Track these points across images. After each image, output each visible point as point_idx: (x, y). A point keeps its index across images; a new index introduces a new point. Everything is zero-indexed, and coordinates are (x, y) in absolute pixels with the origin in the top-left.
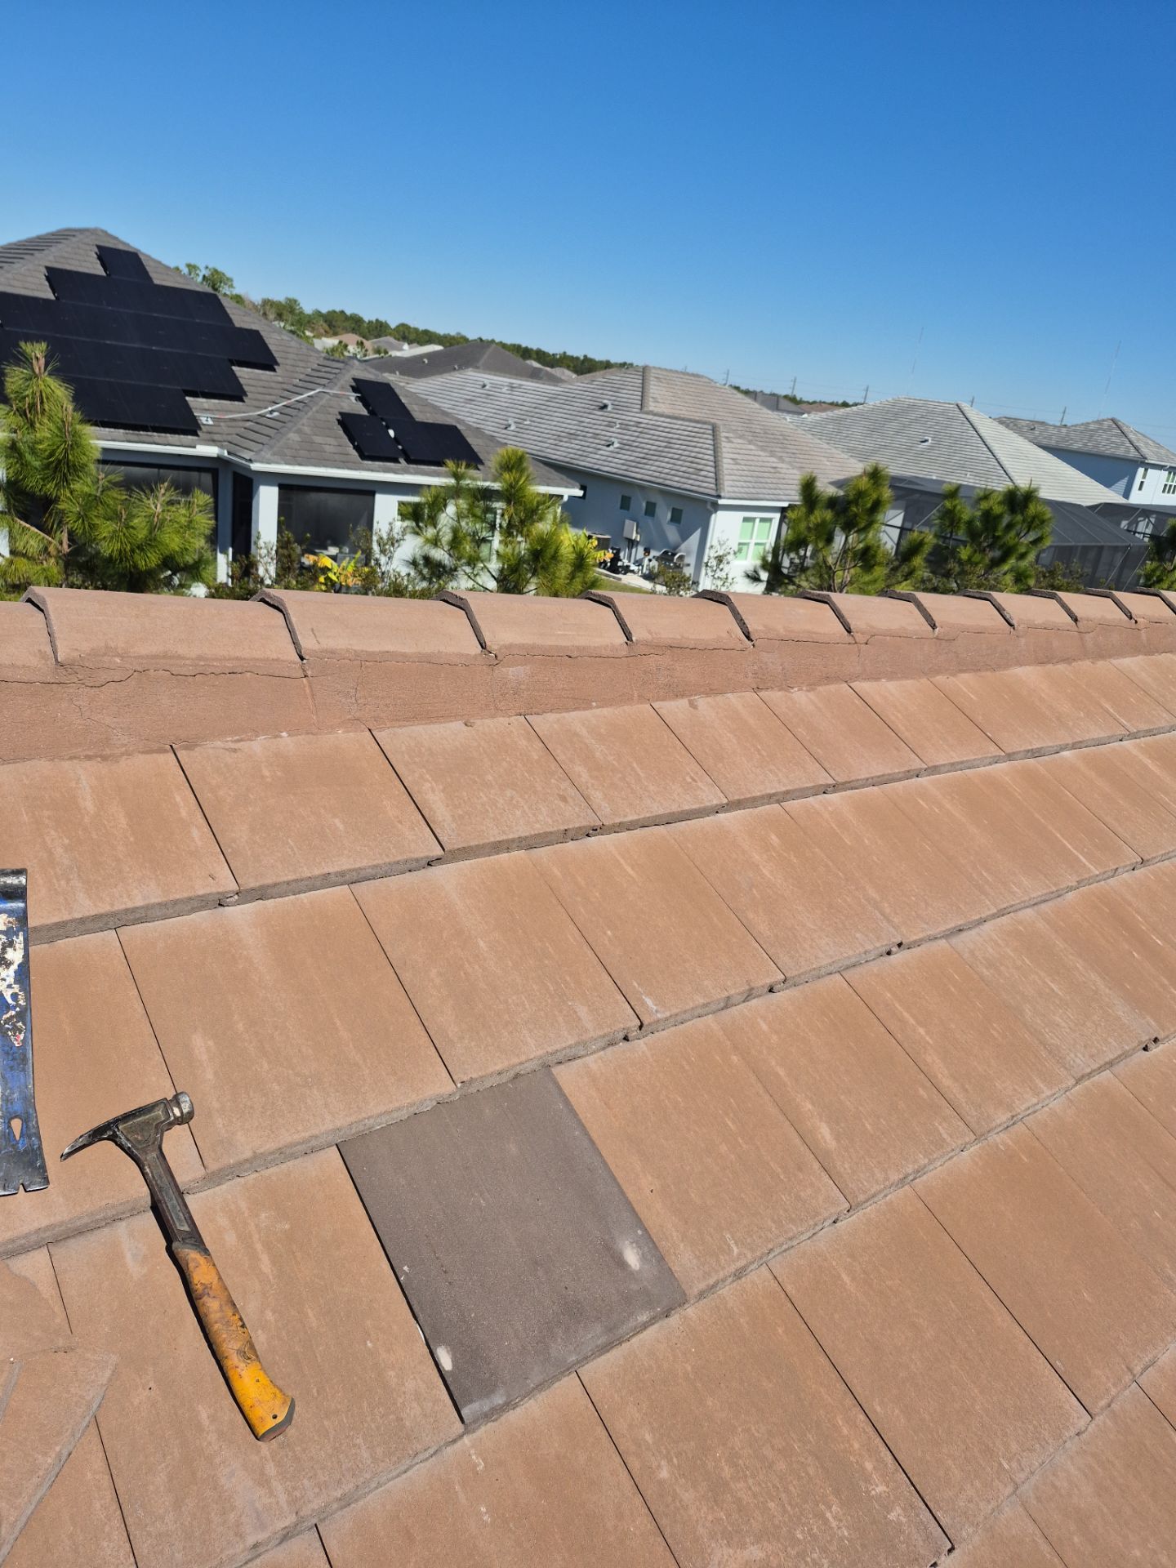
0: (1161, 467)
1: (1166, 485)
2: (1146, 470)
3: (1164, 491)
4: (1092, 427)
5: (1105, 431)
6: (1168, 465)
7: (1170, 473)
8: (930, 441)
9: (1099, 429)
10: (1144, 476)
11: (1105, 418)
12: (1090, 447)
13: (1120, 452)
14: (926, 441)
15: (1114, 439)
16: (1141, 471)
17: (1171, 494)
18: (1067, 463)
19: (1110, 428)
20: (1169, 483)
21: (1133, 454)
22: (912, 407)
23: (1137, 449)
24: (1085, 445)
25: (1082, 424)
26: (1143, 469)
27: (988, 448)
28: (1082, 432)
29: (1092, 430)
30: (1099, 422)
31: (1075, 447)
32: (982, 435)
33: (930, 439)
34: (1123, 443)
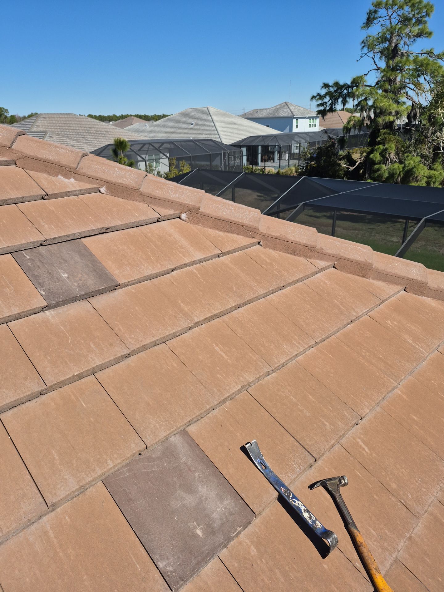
0: (305, 118)
1: (310, 124)
2: (297, 120)
3: (310, 127)
4: (278, 107)
5: (282, 107)
6: (307, 116)
7: (310, 119)
8: (194, 124)
9: (280, 107)
10: (297, 122)
11: (283, 102)
12: (276, 115)
13: (286, 115)
14: (193, 124)
15: (285, 110)
16: (295, 121)
17: (314, 128)
18: (258, 123)
19: (284, 106)
20: (311, 123)
21: (290, 114)
22: (191, 112)
23: (292, 112)
24: (274, 114)
25: (275, 107)
26: (296, 120)
27: (213, 123)
28: (274, 109)
29: (278, 108)
30: (281, 105)
31: (271, 116)
32: (213, 118)
33: (194, 123)
34: (287, 111)
